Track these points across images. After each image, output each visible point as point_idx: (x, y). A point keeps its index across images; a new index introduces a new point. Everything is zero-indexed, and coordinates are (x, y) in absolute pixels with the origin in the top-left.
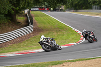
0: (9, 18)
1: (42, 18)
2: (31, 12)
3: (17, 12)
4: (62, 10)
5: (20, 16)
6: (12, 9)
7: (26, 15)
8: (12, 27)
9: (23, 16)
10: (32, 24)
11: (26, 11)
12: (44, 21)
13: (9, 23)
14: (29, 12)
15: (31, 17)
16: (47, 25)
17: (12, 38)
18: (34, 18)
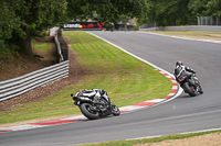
0: (15, 47)
1: (87, 46)
2: (64, 33)
3: (33, 34)
4: (130, 28)
5: (39, 41)
6: (22, 26)
7: (53, 40)
8: (22, 67)
9: (47, 42)
10: (66, 59)
11: (53, 31)
12: (93, 51)
13: (16, 57)
14: (59, 34)
15: (64, 44)
16: (98, 61)
17: (22, 89)
18: (69, 46)
